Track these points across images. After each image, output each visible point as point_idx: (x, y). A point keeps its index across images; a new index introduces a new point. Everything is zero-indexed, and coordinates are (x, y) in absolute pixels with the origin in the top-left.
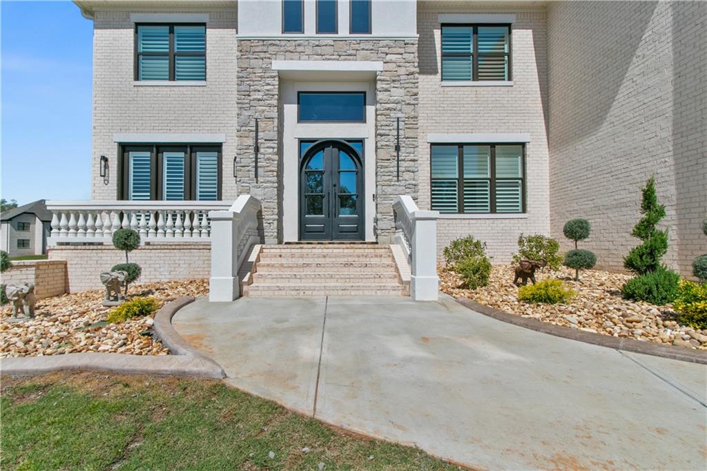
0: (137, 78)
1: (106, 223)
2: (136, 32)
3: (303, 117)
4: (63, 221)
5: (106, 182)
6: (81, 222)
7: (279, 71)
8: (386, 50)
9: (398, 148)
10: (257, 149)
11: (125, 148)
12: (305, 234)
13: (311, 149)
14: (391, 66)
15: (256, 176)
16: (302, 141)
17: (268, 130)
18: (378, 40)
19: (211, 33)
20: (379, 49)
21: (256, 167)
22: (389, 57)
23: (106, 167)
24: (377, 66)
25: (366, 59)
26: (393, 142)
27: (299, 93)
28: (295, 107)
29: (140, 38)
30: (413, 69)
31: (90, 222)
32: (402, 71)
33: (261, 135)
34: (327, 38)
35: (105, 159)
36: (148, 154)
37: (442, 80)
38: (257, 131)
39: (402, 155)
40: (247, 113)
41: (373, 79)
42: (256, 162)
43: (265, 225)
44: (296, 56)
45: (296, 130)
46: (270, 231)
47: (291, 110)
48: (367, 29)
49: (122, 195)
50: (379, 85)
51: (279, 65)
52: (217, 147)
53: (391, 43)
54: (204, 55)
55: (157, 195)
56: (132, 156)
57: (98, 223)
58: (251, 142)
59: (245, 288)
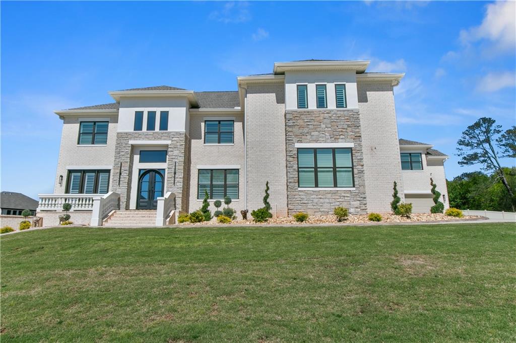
0: (78, 143)
1: (60, 203)
2: (80, 125)
3: (141, 161)
4: (44, 202)
5: (61, 186)
6: (50, 202)
7: (131, 145)
8: (173, 136)
9: (175, 173)
10: (120, 174)
11: (70, 172)
12: (139, 207)
13: (143, 174)
14: (175, 142)
15: (119, 184)
16: (140, 170)
17: (126, 167)
18: (170, 133)
19: (109, 124)
20: (170, 136)
21: (119, 181)
22: (174, 139)
23: (62, 179)
24: (168, 142)
25: (165, 140)
26: (173, 172)
27: (141, 151)
28: (139, 156)
29: (82, 127)
30: (182, 143)
31: (54, 202)
32: (178, 144)
33: (122, 168)
34: (151, 132)
35: (62, 176)
36: (80, 174)
37: (205, 143)
38: (121, 167)
39: (176, 176)
40: (118, 160)
41: (167, 146)
42: (120, 179)
43: (121, 203)
44: (138, 139)
45: (138, 165)
46: (123, 205)
47: (137, 158)
48: (166, 129)
49: (67, 191)
50: (169, 150)
51: (131, 142)
52: (108, 171)
53: (175, 134)
54: (107, 133)
55: (81, 192)
56: (73, 174)
57: (57, 202)
58: (118, 171)
59: (104, 223)
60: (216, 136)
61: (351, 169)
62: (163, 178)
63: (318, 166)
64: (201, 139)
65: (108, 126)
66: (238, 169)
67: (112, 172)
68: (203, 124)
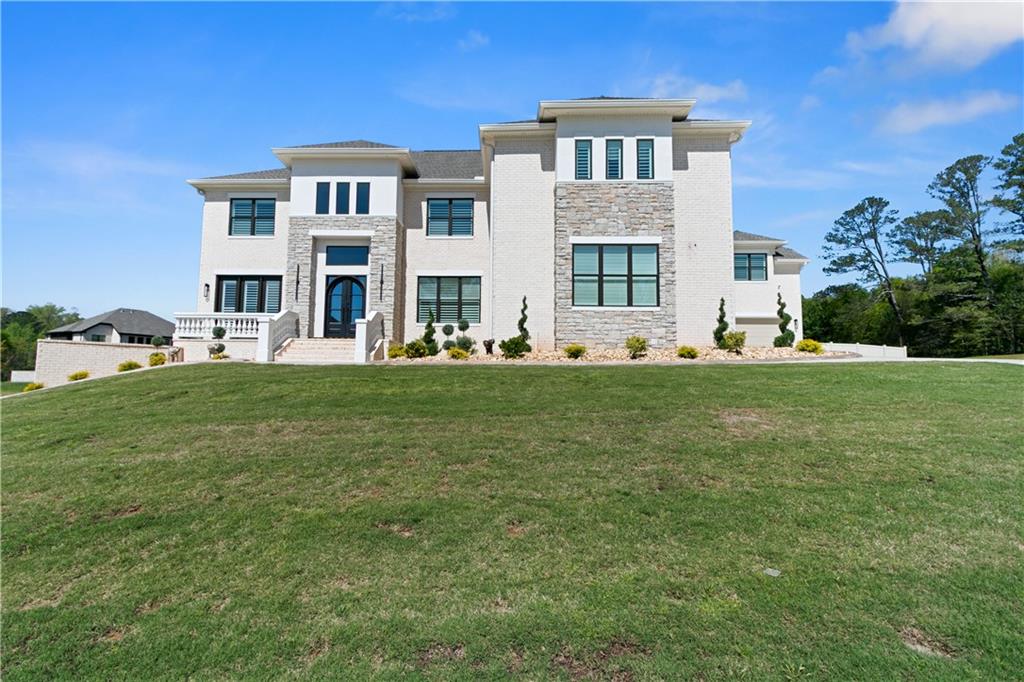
0: (230, 234)
1: (208, 326)
2: (231, 204)
3: (329, 262)
4: (183, 325)
5: (208, 300)
6: (193, 325)
7: (313, 236)
8: (377, 223)
9: (382, 282)
10: (298, 282)
11: (220, 278)
12: (328, 334)
13: (333, 282)
14: (380, 233)
15: (297, 298)
16: (328, 277)
17: (306, 272)
18: (373, 218)
19: (277, 203)
20: (372, 224)
21: (297, 294)
22: (378, 228)
23: (208, 290)
24: (370, 233)
25: (365, 229)
26: (379, 280)
27: (328, 247)
28: (325, 255)
29: (234, 207)
30: (392, 235)
31: (198, 325)
32: (386, 236)
33: (300, 274)
34: (342, 216)
35: (207, 286)
36: (235, 282)
37: (427, 235)
38: (298, 272)
39: (384, 287)
40: (292, 261)
41: (368, 239)
42: (297, 290)
43: (301, 328)
44: (323, 227)
45: (325, 270)
46: (304, 330)
47: (322, 257)
48: (366, 211)
49: (218, 309)
50: (372, 245)
51: (313, 232)
52: (279, 278)
53: (381, 220)
54: (273, 218)
55: (239, 309)
56: (225, 283)
57: (203, 325)
58: (295, 278)
59: (276, 357)
60: (445, 224)
61: (655, 278)
62: (364, 289)
63: (605, 273)
64: (421, 227)
65: (274, 205)
66: (480, 277)
67: (284, 279)
68: (424, 205)
